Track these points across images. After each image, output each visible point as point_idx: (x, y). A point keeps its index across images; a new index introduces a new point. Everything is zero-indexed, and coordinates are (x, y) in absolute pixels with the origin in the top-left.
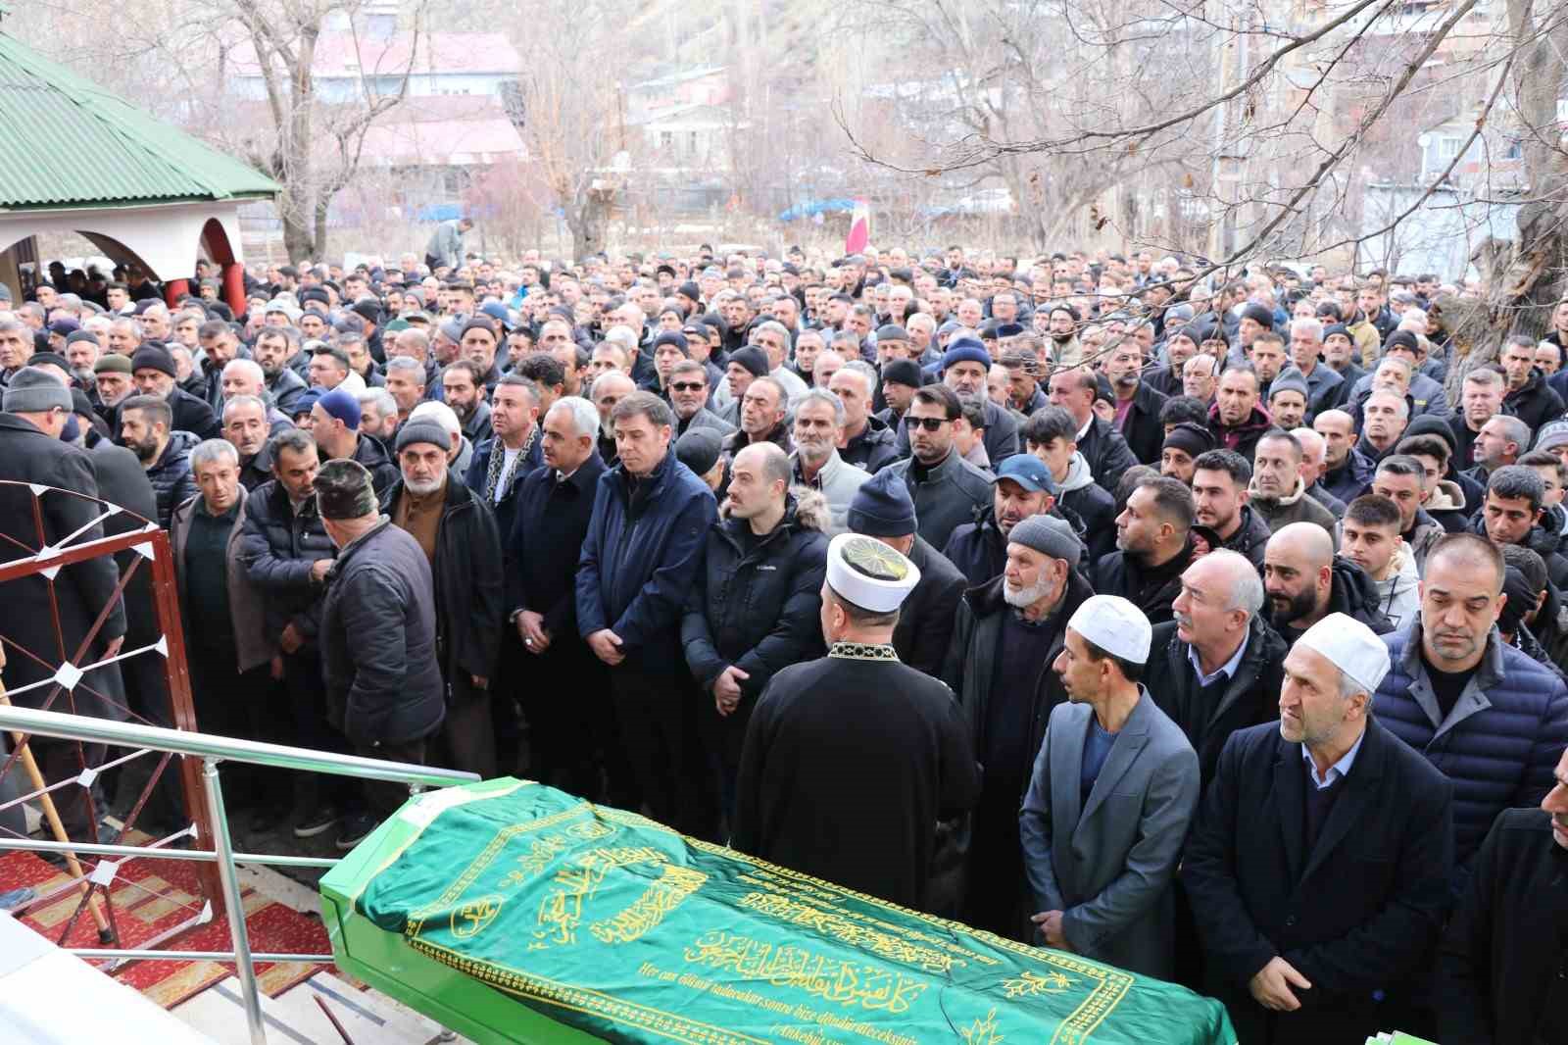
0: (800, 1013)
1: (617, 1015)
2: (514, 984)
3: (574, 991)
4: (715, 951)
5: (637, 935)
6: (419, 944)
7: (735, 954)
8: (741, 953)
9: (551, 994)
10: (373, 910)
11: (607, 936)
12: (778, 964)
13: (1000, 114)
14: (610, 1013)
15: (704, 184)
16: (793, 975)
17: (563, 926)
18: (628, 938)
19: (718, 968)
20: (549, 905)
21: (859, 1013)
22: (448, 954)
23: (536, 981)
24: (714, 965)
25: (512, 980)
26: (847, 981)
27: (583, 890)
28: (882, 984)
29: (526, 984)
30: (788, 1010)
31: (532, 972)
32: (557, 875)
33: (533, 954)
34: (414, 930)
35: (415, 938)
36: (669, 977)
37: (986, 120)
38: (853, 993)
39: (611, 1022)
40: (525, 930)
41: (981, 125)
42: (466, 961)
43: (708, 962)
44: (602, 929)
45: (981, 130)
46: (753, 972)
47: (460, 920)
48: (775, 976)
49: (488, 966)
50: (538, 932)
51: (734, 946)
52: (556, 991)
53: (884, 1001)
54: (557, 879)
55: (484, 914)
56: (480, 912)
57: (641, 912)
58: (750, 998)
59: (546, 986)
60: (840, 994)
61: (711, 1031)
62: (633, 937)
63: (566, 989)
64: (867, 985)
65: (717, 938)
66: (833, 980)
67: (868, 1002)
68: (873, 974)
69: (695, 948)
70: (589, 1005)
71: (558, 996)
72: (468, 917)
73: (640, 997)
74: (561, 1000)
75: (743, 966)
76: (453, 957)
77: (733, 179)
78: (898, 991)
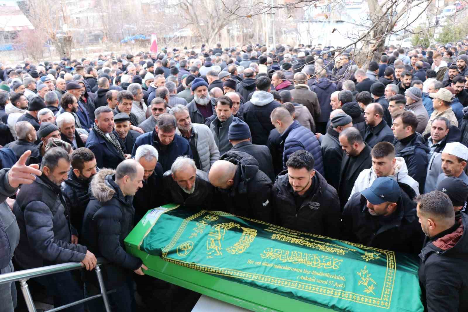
0: (305, 272)
1: (244, 277)
2: (206, 270)
3: (228, 270)
4: (271, 254)
5: (243, 251)
6: (167, 259)
7: (278, 255)
8: (280, 254)
9: (220, 272)
10: (147, 249)
11: (233, 252)
12: (293, 257)
13: (191, 5)
14: (242, 277)
15: (93, 33)
16: (299, 260)
17: (216, 249)
18: (241, 252)
19: (274, 259)
20: (209, 244)
21: (324, 271)
22: (179, 262)
23: (213, 268)
24: (272, 258)
25: (205, 269)
26: (317, 261)
27: (220, 238)
28: (328, 260)
29: (210, 270)
30: (301, 271)
31: (211, 265)
32: (209, 233)
33: (210, 259)
34: (165, 255)
35: (165, 258)
36: (259, 263)
37: (187, 7)
38: (320, 264)
39: (243, 279)
40: (203, 252)
41: (186, 8)
42: (187, 264)
43: (270, 258)
44: (230, 250)
45: (186, 10)
46: (285, 260)
47: (180, 251)
48: (293, 261)
49: (195, 265)
50: (209, 252)
51: (277, 252)
52: (221, 271)
53: (331, 266)
54: (209, 235)
55: (188, 248)
56: (186, 247)
57: (242, 243)
58: (288, 268)
59: (217, 270)
60: (316, 265)
61: (278, 280)
62: (242, 252)
63: (225, 270)
64: (324, 261)
65: (270, 250)
66: (312, 261)
67: (326, 266)
68: (324, 258)
69: (264, 254)
70: (234, 275)
71: (222, 272)
72: (182, 249)
73: (251, 270)
74: (224, 274)
75: (282, 258)
76: (181, 263)
77: (104, 31)
78: (334, 263)
